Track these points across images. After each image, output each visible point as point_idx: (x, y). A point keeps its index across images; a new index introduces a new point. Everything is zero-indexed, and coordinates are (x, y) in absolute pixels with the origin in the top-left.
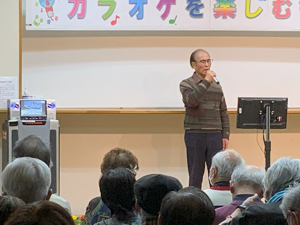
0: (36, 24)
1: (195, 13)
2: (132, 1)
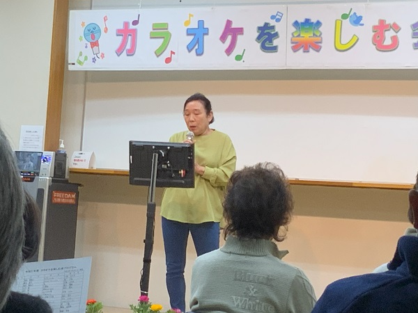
0: (80, 63)
1: (267, 46)
2: (189, 32)
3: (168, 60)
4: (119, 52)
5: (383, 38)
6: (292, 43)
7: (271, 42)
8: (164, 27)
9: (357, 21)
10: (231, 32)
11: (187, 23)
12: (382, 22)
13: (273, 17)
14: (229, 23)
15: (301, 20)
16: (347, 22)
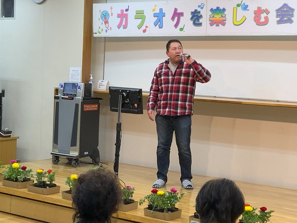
0: (99, 32)
1: (196, 22)
2: (155, 15)
3: (144, 31)
4: (119, 27)
5: (260, 18)
6: (210, 21)
7: (198, 20)
8: (142, 12)
9: (245, 8)
10: (177, 15)
11: (154, 10)
12: (259, 8)
13: (199, 6)
14: (176, 10)
15: (215, 8)
16: (239, 9)
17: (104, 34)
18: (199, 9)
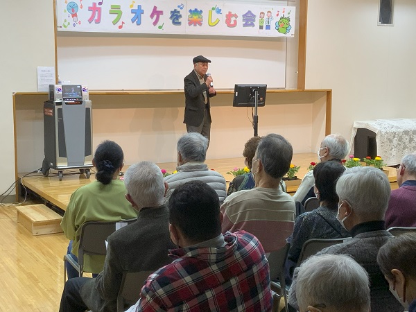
0: (65, 26)
1: (175, 22)
2: (133, 12)
3: (120, 27)
4: (90, 21)
5: (230, 21)
6: (188, 21)
7: (178, 20)
8: (118, 7)
9: (219, 11)
10: (156, 13)
11: (131, 6)
12: (230, 13)
13: (179, 7)
14: (155, 8)
15: (193, 9)
16: (214, 11)
17: (70, 29)
18: (179, 9)
